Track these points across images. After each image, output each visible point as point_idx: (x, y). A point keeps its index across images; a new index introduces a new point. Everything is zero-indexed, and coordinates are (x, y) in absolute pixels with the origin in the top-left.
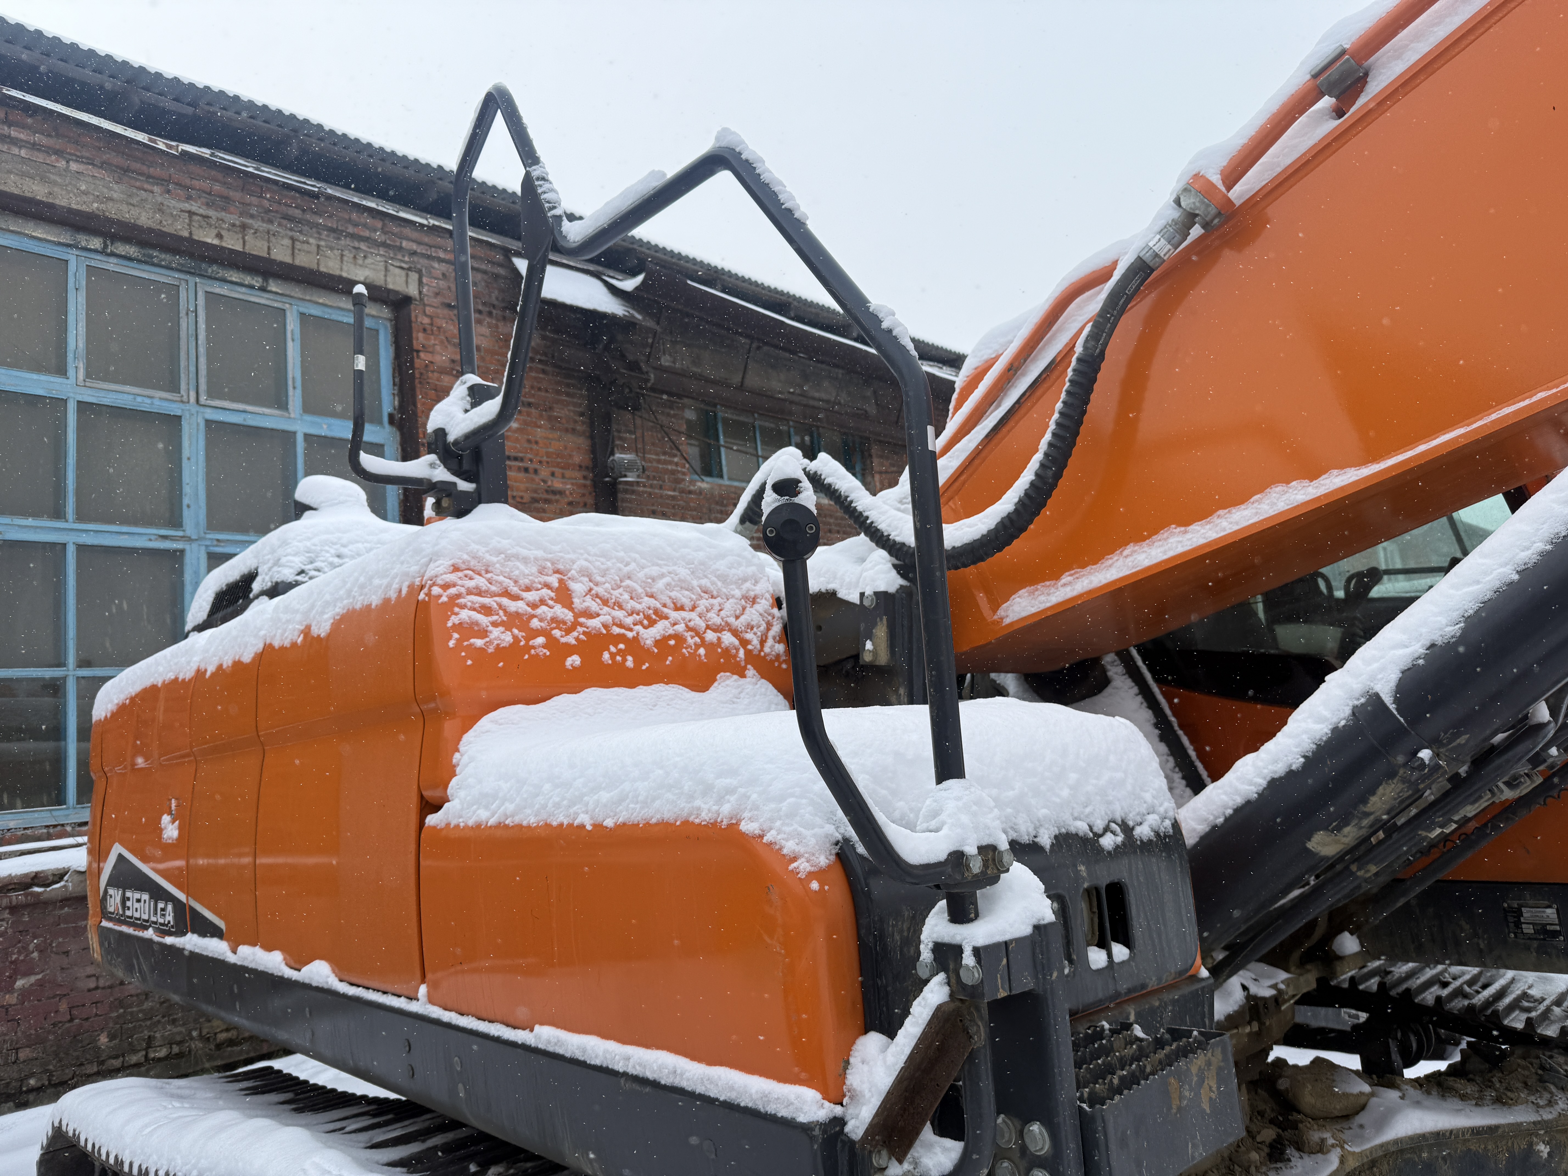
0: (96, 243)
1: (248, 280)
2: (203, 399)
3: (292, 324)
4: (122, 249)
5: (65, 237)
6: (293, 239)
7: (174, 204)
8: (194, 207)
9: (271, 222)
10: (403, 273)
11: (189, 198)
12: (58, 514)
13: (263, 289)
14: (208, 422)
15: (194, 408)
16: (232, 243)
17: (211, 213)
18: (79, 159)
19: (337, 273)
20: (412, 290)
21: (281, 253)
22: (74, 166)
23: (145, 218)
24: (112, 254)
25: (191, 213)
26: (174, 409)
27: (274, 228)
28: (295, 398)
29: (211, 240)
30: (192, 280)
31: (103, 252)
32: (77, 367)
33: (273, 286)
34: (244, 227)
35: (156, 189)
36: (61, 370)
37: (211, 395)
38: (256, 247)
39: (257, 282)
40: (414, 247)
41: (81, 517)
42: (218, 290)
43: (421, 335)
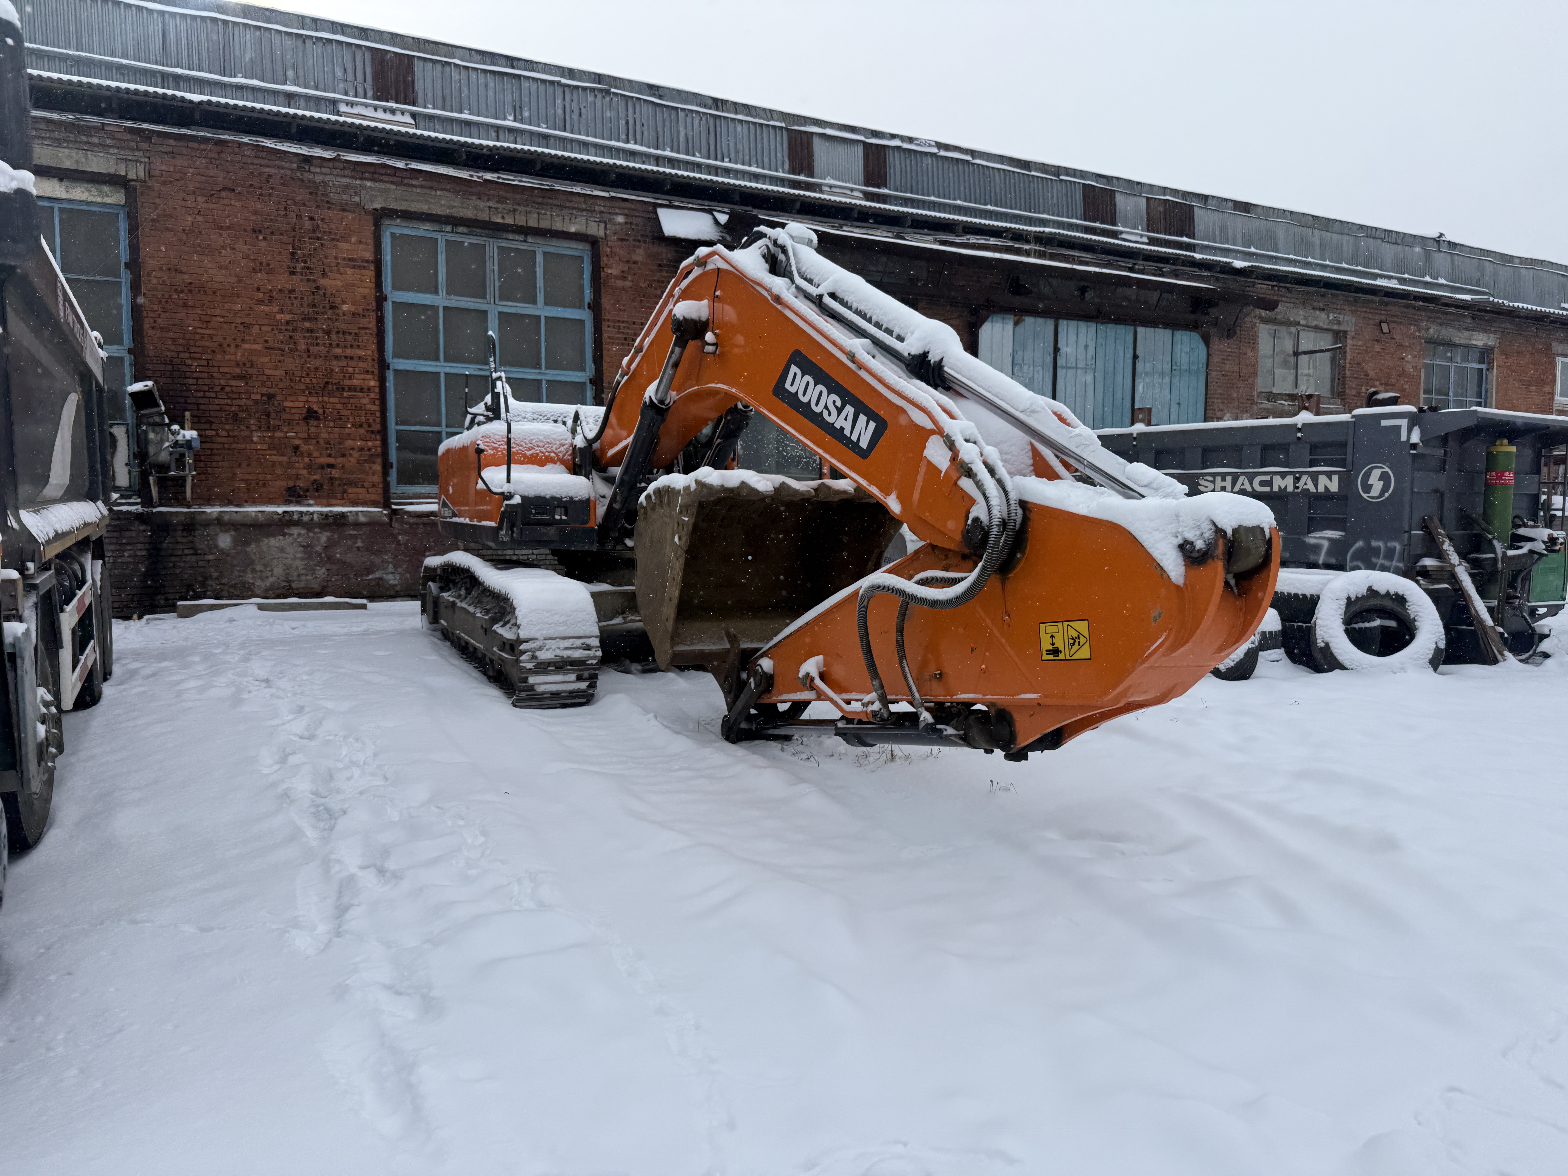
0: (449, 228)
1: (517, 237)
2: (497, 302)
3: (539, 258)
4: (461, 229)
5: (437, 228)
6: (538, 213)
7: (482, 204)
8: (491, 204)
9: (527, 206)
10: (596, 224)
11: (488, 200)
12: (437, 359)
13: (525, 241)
14: (500, 313)
15: (493, 306)
16: (509, 220)
17: (499, 205)
18: (442, 190)
19: (560, 229)
20: (601, 233)
21: (533, 223)
22: (439, 193)
23: (469, 214)
24: (457, 233)
25: (490, 207)
26: (484, 307)
27: (528, 209)
28: (540, 297)
29: (499, 220)
30: (491, 240)
31: (452, 232)
32: (442, 292)
33: (530, 240)
34: (515, 210)
35: (474, 198)
36: (436, 292)
37: (501, 299)
38: (521, 221)
39: (521, 238)
40: (602, 209)
41: (447, 360)
42: (503, 245)
43: (605, 259)
